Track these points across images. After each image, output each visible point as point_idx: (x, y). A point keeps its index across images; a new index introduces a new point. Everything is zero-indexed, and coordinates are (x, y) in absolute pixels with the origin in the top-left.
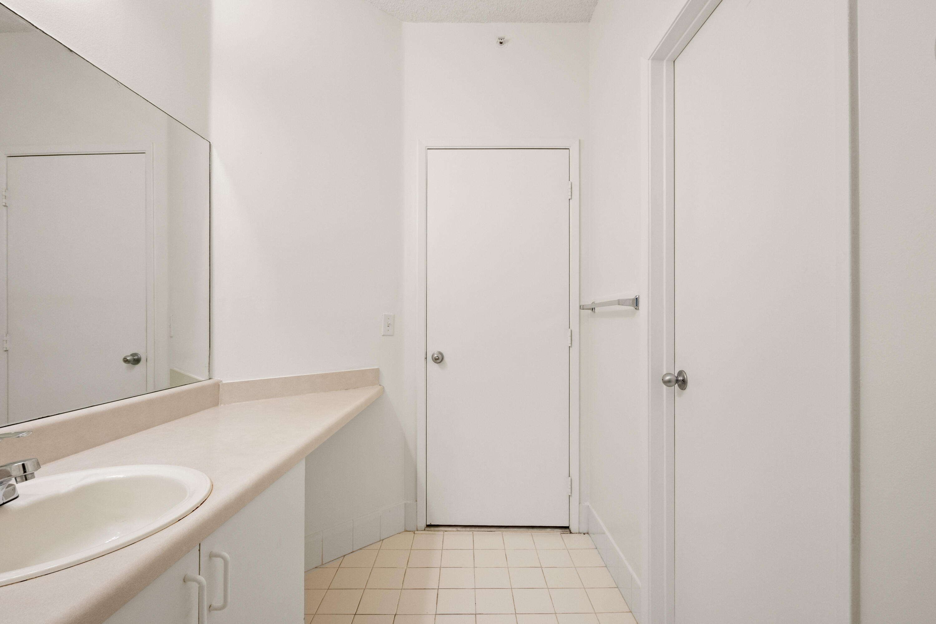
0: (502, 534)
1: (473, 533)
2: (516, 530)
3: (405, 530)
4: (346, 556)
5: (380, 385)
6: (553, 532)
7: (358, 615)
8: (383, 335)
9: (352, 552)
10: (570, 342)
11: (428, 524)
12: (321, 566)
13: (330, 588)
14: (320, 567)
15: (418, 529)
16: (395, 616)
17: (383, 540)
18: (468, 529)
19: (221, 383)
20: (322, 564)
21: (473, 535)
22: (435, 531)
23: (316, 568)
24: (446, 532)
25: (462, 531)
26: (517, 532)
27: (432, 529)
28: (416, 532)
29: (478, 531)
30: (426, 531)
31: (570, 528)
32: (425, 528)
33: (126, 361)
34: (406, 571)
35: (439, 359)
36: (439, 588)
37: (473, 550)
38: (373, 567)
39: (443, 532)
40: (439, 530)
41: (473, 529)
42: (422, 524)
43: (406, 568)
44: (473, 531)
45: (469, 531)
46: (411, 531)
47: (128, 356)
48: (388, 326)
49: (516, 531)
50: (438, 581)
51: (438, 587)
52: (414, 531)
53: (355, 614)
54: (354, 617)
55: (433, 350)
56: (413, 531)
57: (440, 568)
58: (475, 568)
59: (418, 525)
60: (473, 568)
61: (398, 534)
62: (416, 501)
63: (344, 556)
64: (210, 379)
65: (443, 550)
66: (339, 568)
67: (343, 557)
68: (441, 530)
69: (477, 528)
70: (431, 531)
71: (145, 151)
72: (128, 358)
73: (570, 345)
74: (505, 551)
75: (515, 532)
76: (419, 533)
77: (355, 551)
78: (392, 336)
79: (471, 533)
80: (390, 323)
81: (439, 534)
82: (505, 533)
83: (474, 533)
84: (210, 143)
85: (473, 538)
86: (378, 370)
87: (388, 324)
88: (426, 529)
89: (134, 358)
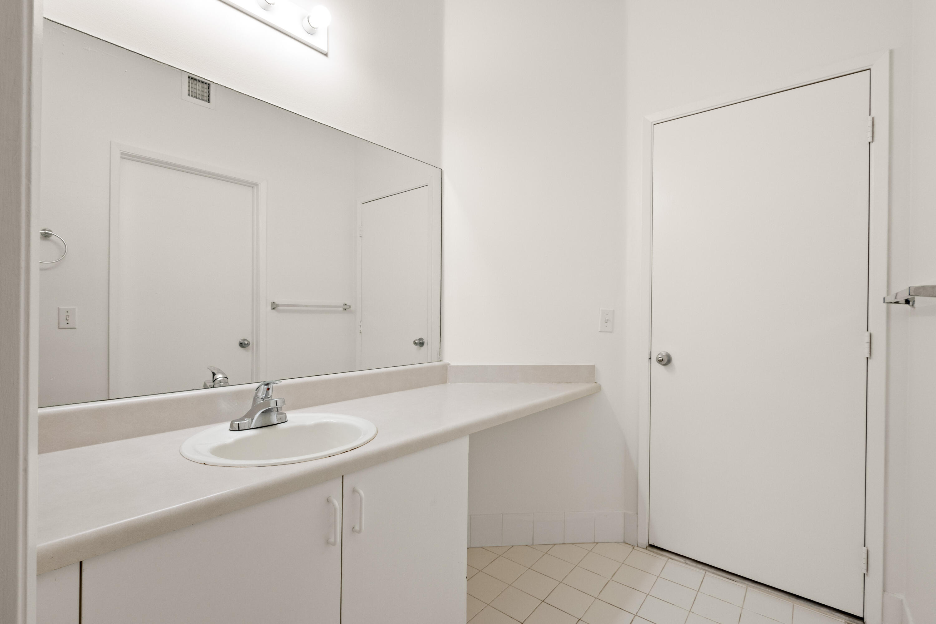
0: (747, 589)
1: (705, 573)
2: (769, 590)
3: (624, 541)
4: (556, 545)
5: (595, 383)
6: (833, 615)
7: (545, 603)
8: (600, 332)
9: (563, 544)
10: (867, 350)
11: (651, 543)
12: (532, 546)
13: (531, 568)
14: (530, 546)
15: (639, 545)
16: (578, 621)
17: (597, 543)
18: (700, 566)
19: (449, 365)
20: (533, 545)
21: (705, 575)
22: (657, 554)
23: (527, 545)
24: (671, 560)
25: (693, 566)
26: (770, 594)
27: (655, 550)
28: (636, 548)
29: (713, 573)
30: (648, 551)
31: (865, 620)
32: (647, 546)
33: (415, 343)
34: (608, 583)
35: (666, 361)
36: (637, 615)
37: (697, 592)
38: (577, 565)
39: (667, 559)
40: (663, 555)
41: (707, 568)
42: (644, 542)
43: (609, 579)
44: (707, 571)
45: (701, 569)
46: (631, 545)
47: (417, 340)
48: (606, 322)
49: (769, 592)
50: (639, 607)
51: (636, 613)
52: (635, 546)
53: (543, 601)
54: (541, 603)
55: (659, 350)
56: (633, 545)
57: (647, 595)
58: (690, 612)
59: (638, 541)
60: (688, 612)
61: (615, 542)
62: (637, 514)
63: (555, 544)
64: (441, 361)
65: (659, 578)
66: (546, 553)
67: (553, 545)
68: (667, 556)
69: (713, 569)
70: (653, 552)
71: (428, 183)
72: (416, 342)
73: (868, 356)
74: (742, 610)
75: (766, 593)
76: (638, 550)
77: (566, 544)
78: (611, 332)
79: (704, 572)
80: (607, 319)
81: (661, 560)
82: (752, 589)
83: (707, 573)
84: (442, 170)
85: (703, 578)
86: (593, 367)
87: (606, 320)
88: (649, 548)
89: (421, 341)
